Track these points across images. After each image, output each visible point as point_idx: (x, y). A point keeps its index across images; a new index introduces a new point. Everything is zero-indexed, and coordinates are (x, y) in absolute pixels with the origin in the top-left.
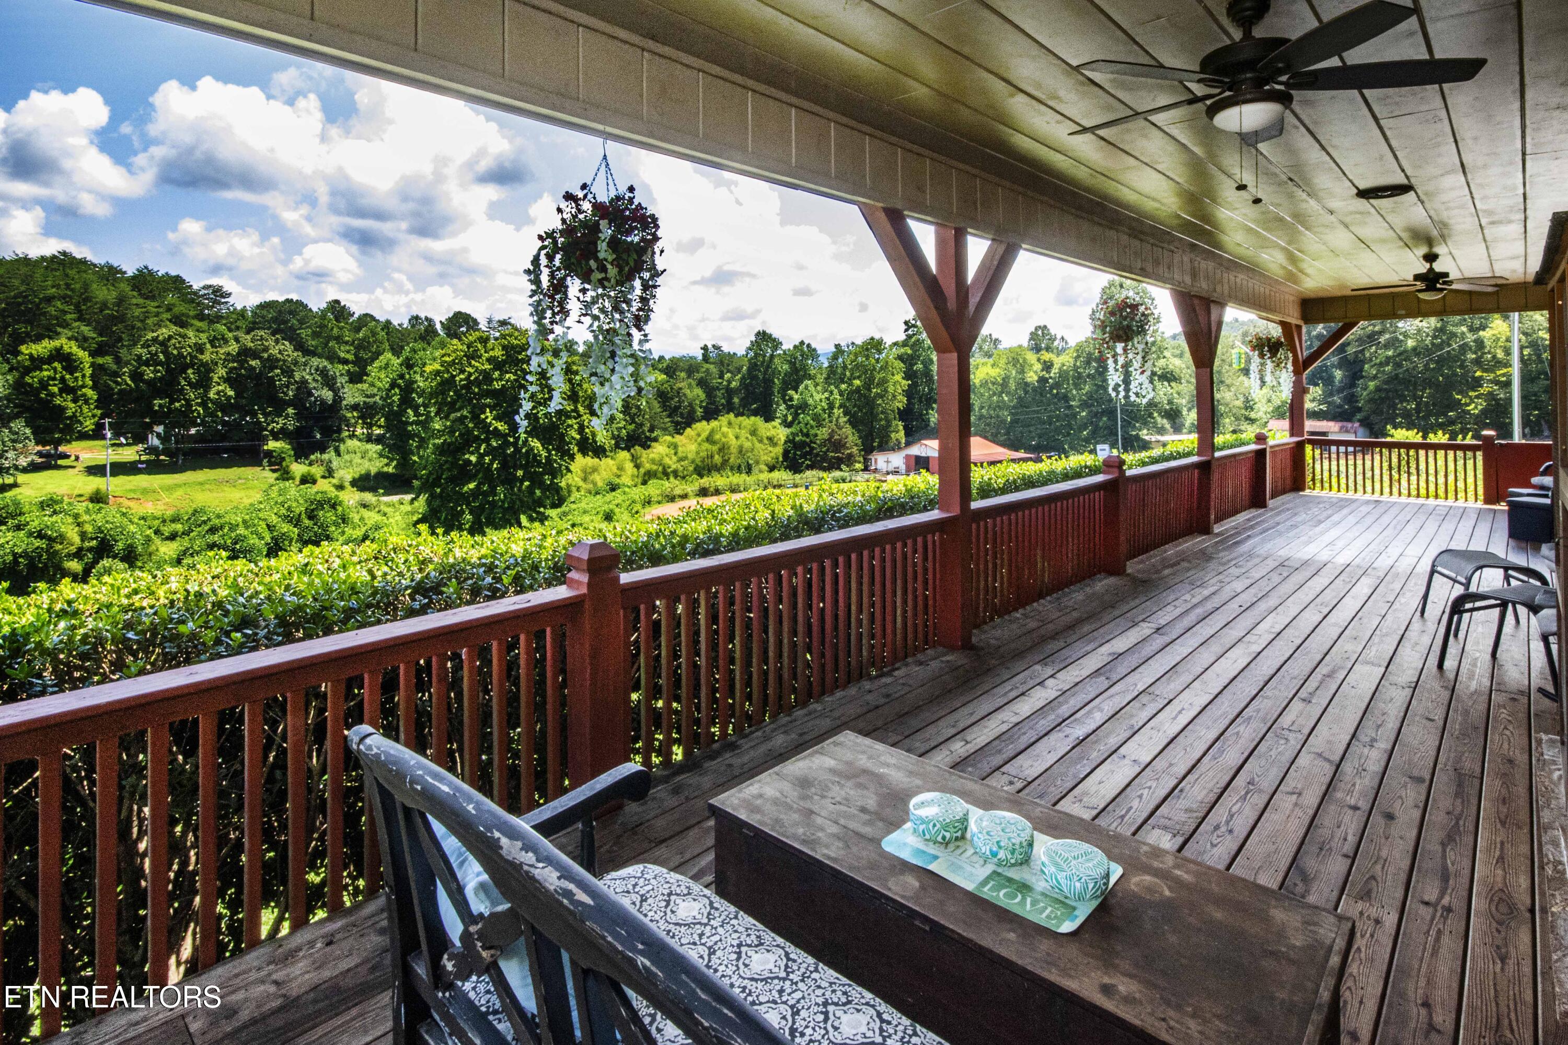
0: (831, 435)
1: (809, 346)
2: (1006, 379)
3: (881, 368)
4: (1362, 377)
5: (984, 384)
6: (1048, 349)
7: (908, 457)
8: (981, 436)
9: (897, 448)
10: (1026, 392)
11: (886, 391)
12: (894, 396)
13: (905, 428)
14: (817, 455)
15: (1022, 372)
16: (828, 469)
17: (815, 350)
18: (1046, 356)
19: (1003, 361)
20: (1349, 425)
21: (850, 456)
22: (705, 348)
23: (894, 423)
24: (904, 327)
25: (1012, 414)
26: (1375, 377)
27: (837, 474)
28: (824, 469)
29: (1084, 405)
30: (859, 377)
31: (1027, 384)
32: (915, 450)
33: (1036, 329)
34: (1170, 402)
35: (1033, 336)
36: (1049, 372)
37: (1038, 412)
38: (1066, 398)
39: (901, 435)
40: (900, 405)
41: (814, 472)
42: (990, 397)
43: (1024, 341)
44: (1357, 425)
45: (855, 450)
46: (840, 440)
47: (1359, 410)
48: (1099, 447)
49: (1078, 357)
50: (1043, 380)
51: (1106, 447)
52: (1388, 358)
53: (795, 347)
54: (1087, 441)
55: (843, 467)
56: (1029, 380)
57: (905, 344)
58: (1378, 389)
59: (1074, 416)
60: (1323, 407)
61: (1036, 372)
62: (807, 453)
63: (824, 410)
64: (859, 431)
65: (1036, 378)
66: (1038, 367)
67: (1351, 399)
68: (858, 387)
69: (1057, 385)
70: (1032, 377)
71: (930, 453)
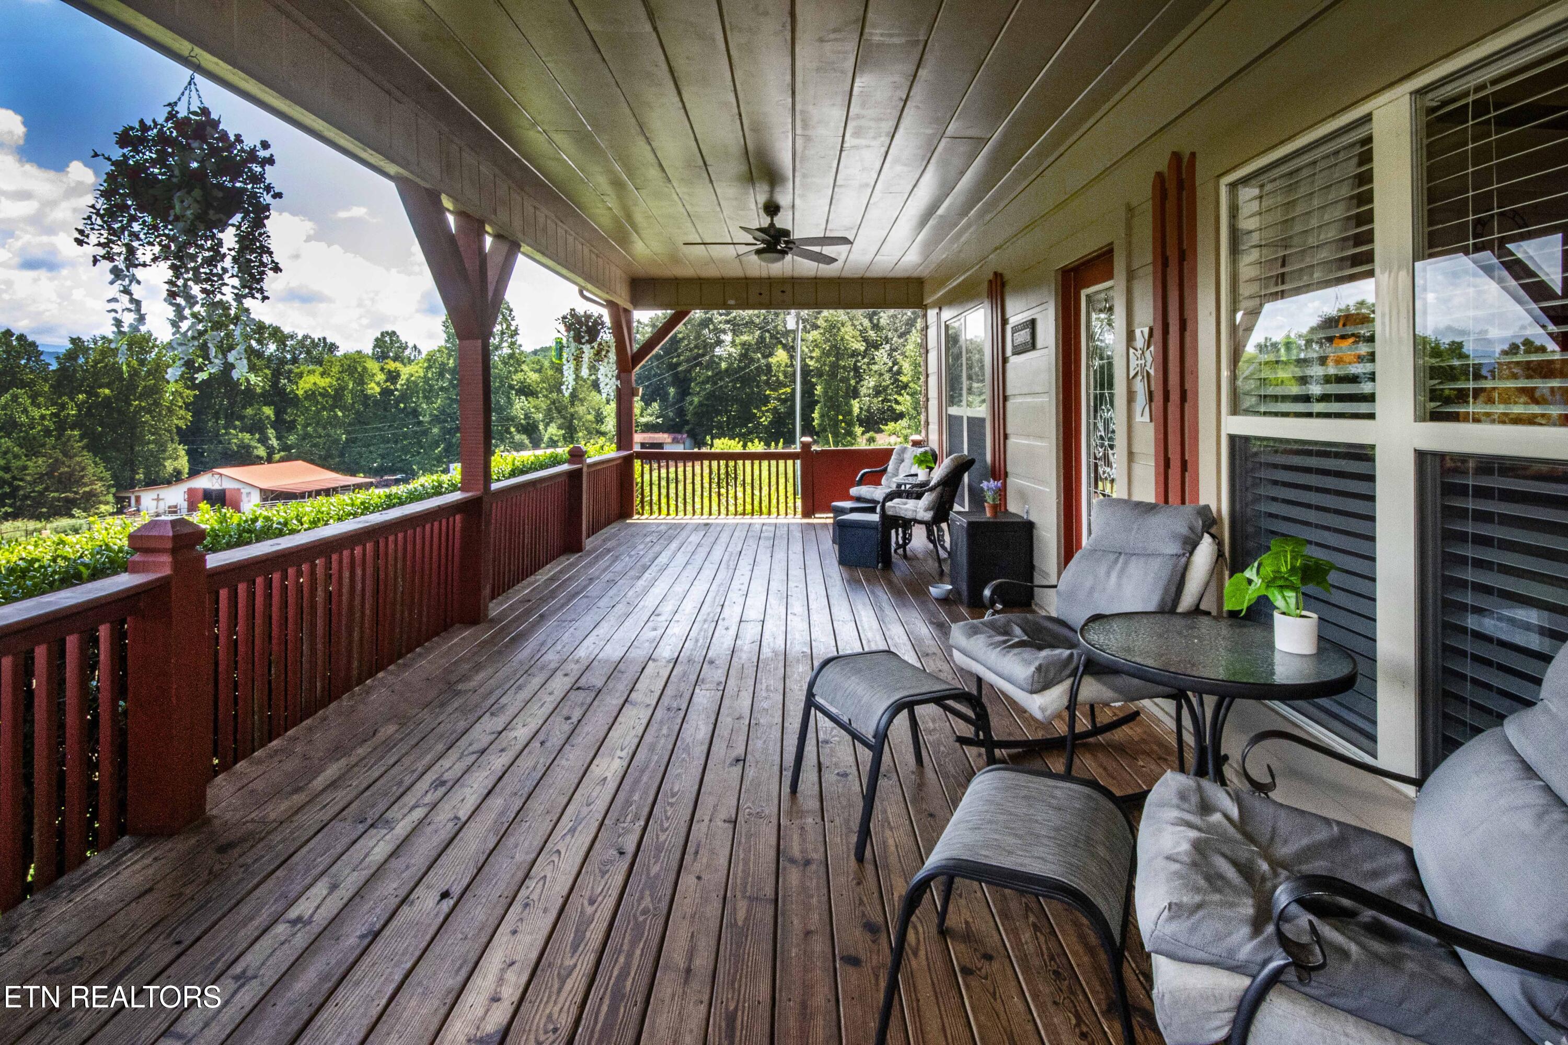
0: (54, 467)
1: (22, 338)
2: (339, 392)
3: (149, 373)
4: (689, 394)
5: (311, 395)
6: (395, 359)
7: (191, 492)
8: (305, 460)
9: (177, 477)
10: (366, 406)
11: (157, 404)
12: (170, 410)
13: (189, 453)
14: (26, 497)
15: (361, 382)
16: (48, 517)
17: (33, 344)
18: (392, 365)
19: (335, 369)
20: (679, 436)
21: (91, 495)
23: (170, 447)
25: (348, 433)
27: (65, 522)
28: (38, 518)
29: (435, 420)
30: (108, 386)
31: (367, 397)
32: (205, 482)
33: (382, 334)
34: (527, 417)
35: (379, 342)
36: (394, 383)
37: (380, 429)
38: (415, 413)
39: (182, 462)
40: (182, 424)
41: (19, 523)
42: (318, 412)
43: (368, 349)
44: (685, 436)
45: (98, 486)
46: (71, 474)
47: (687, 422)
48: (452, 466)
49: (429, 367)
50: (386, 392)
52: (709, 377)
54: (439, 460)
55: (76, 512)
56: (369, 392)
58: (701, 404)
59: (425, 433)
60: (660, 420)
61: (378, 384)
63: (48, 433)
64: (106, 460)
65: (378, 389)
66: (381, 377)
67: (681, 412)
68: (107, 398)
69: (404, 397)
70: (373, 389)
71: (227, 485)
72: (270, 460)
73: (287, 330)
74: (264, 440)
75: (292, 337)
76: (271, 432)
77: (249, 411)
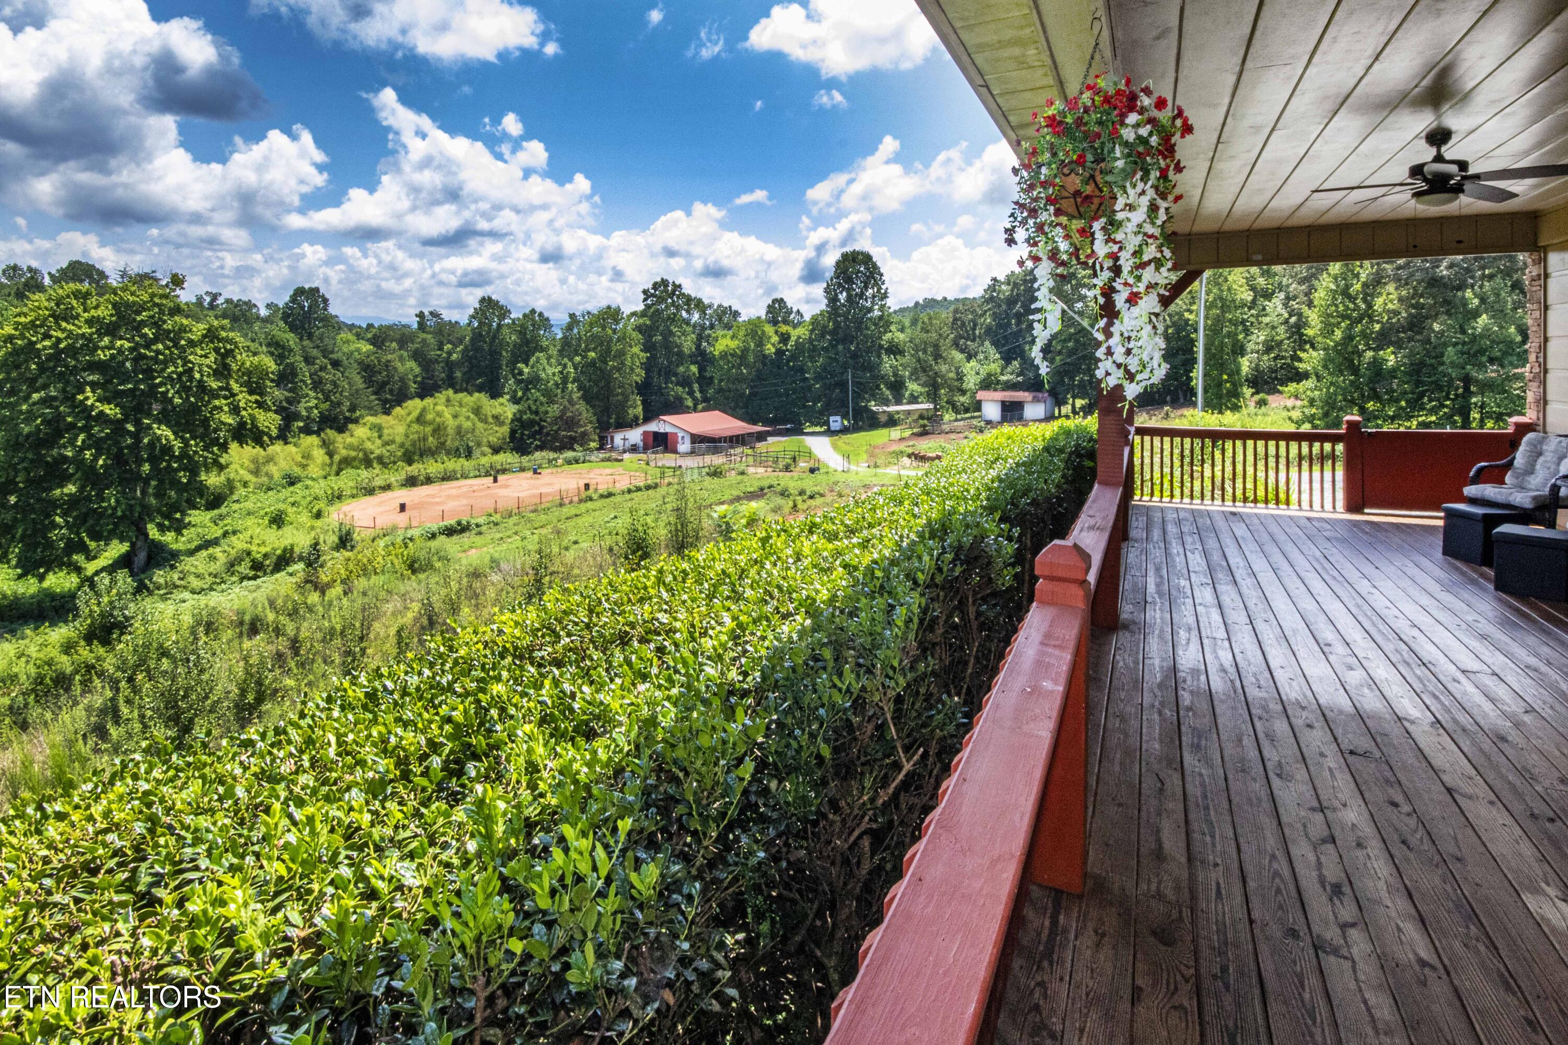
0: (563, 412)
1: (541, 314)
2: (745, 351)
3: (619, 340)
5: (724, 355)
6: (786, 322)
7: (645, 434)
8: (720, 410)
9: (633, 423)
10: (764, 364)
11: (623, 363)
12: (632, 369)
13: (644, 402)
14: (548, 434)
15: (760, 344)
16: (559, 449)
17: (547, 319)
18: (784, 328)
19: (742, 333)
20: (1039, 396)
21: (584, 434)
22: (421, 315)
23: (632, 397)
24: (642, 296)
25: (750, 387)
26: (1060, 353)
27: (570, 454)
28: (555, 450)
29: (818, 378)
30: (594, 350)
31: (765, 356)
32: (653, 427)
33: (773, 302)
34: (895, 375)
35: (770, 309)
36: (786, 345)
37: (774, 385)
38: (802, 370)
39: (639, 410)
40: (638, 379)
41: (544, 453)
42: (729, 370)
43: (762, 313)
44: (1045, 395)
45: (589, 428)
46: (573, 418)
48: (832, 419)
49: (813, 330)
50: (780, 352)
51: (838, 418)
52: (1071, 335)
53: (525, 316)
54: (821, 413)
55: (576, 446)
56: (767, 352)
57: (643, 314)
58: (1064, 362)
59: (809, 388)
60: (1020, 379)
61: (773, 345)
62: (536, 432)
63: (557, 385)
64: (593, 407)
65: (773, 350)
66: (775, 339)
68: (593, 360)
69: (793, 357)
70: (770, 349)
71: (668, 429)
72: (695, 410)
73: (706, 301)
74: (691, 393)
75: (710, 306)
76: (696, 386)
77: (681, 369)
